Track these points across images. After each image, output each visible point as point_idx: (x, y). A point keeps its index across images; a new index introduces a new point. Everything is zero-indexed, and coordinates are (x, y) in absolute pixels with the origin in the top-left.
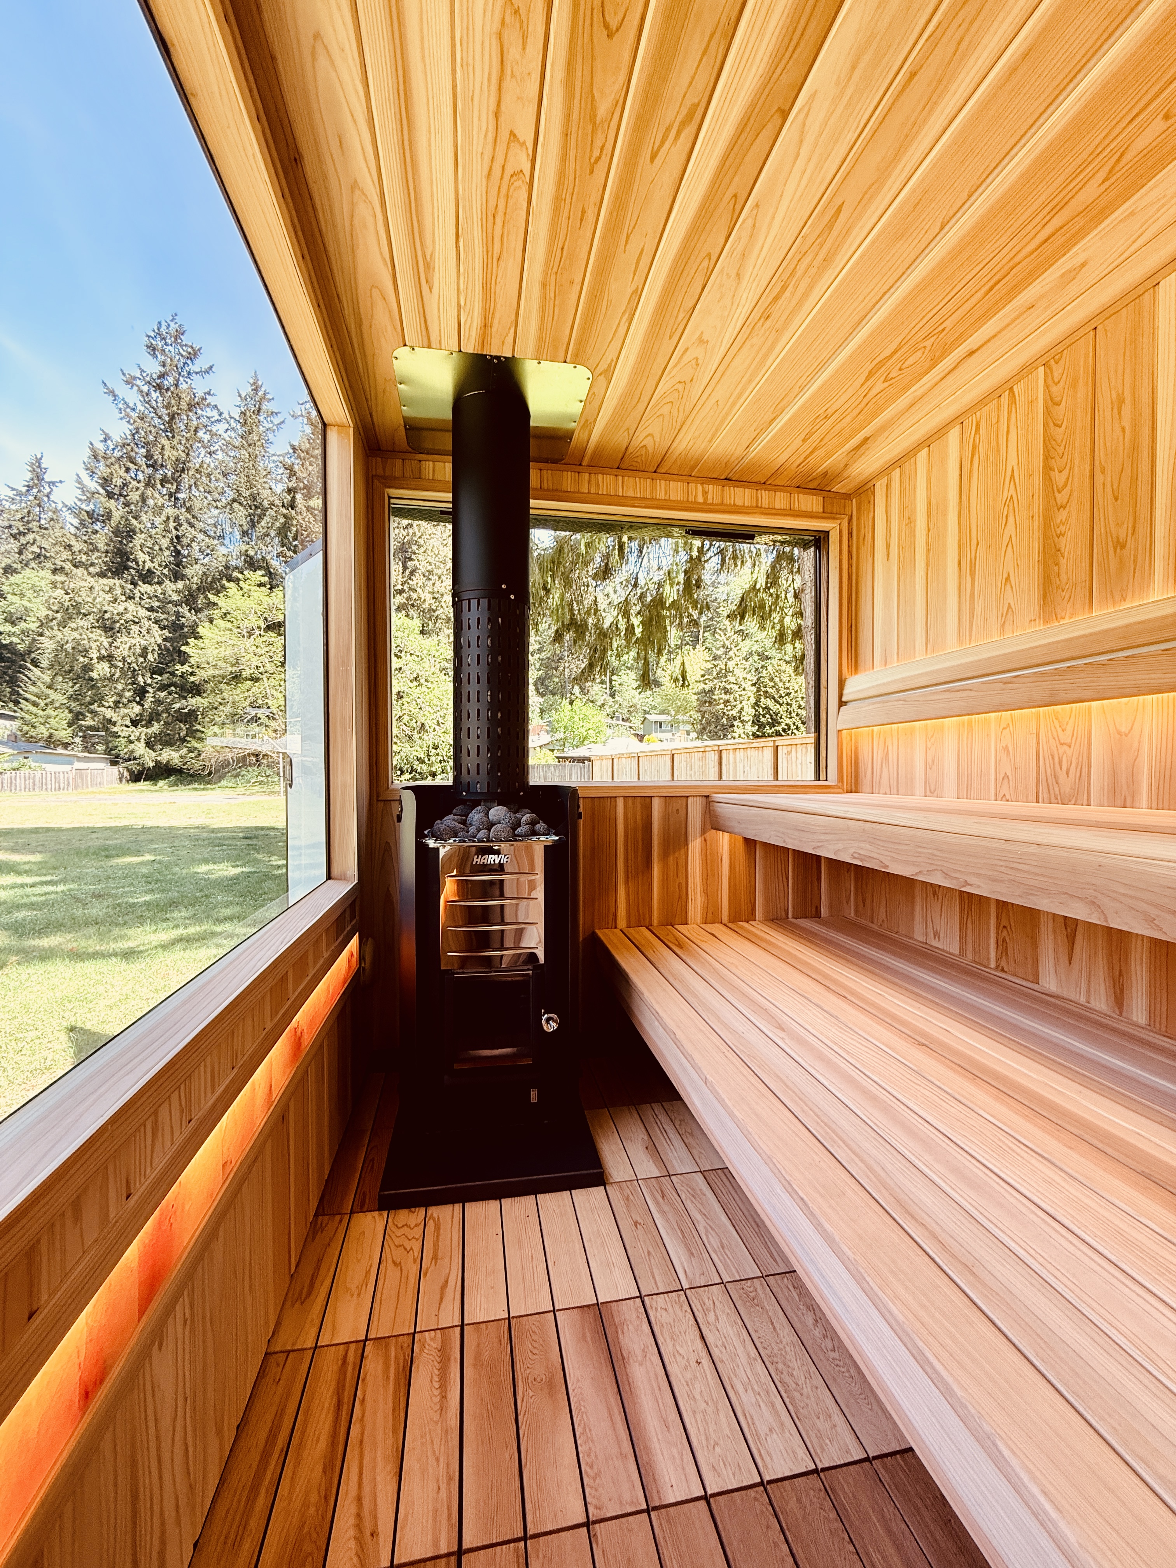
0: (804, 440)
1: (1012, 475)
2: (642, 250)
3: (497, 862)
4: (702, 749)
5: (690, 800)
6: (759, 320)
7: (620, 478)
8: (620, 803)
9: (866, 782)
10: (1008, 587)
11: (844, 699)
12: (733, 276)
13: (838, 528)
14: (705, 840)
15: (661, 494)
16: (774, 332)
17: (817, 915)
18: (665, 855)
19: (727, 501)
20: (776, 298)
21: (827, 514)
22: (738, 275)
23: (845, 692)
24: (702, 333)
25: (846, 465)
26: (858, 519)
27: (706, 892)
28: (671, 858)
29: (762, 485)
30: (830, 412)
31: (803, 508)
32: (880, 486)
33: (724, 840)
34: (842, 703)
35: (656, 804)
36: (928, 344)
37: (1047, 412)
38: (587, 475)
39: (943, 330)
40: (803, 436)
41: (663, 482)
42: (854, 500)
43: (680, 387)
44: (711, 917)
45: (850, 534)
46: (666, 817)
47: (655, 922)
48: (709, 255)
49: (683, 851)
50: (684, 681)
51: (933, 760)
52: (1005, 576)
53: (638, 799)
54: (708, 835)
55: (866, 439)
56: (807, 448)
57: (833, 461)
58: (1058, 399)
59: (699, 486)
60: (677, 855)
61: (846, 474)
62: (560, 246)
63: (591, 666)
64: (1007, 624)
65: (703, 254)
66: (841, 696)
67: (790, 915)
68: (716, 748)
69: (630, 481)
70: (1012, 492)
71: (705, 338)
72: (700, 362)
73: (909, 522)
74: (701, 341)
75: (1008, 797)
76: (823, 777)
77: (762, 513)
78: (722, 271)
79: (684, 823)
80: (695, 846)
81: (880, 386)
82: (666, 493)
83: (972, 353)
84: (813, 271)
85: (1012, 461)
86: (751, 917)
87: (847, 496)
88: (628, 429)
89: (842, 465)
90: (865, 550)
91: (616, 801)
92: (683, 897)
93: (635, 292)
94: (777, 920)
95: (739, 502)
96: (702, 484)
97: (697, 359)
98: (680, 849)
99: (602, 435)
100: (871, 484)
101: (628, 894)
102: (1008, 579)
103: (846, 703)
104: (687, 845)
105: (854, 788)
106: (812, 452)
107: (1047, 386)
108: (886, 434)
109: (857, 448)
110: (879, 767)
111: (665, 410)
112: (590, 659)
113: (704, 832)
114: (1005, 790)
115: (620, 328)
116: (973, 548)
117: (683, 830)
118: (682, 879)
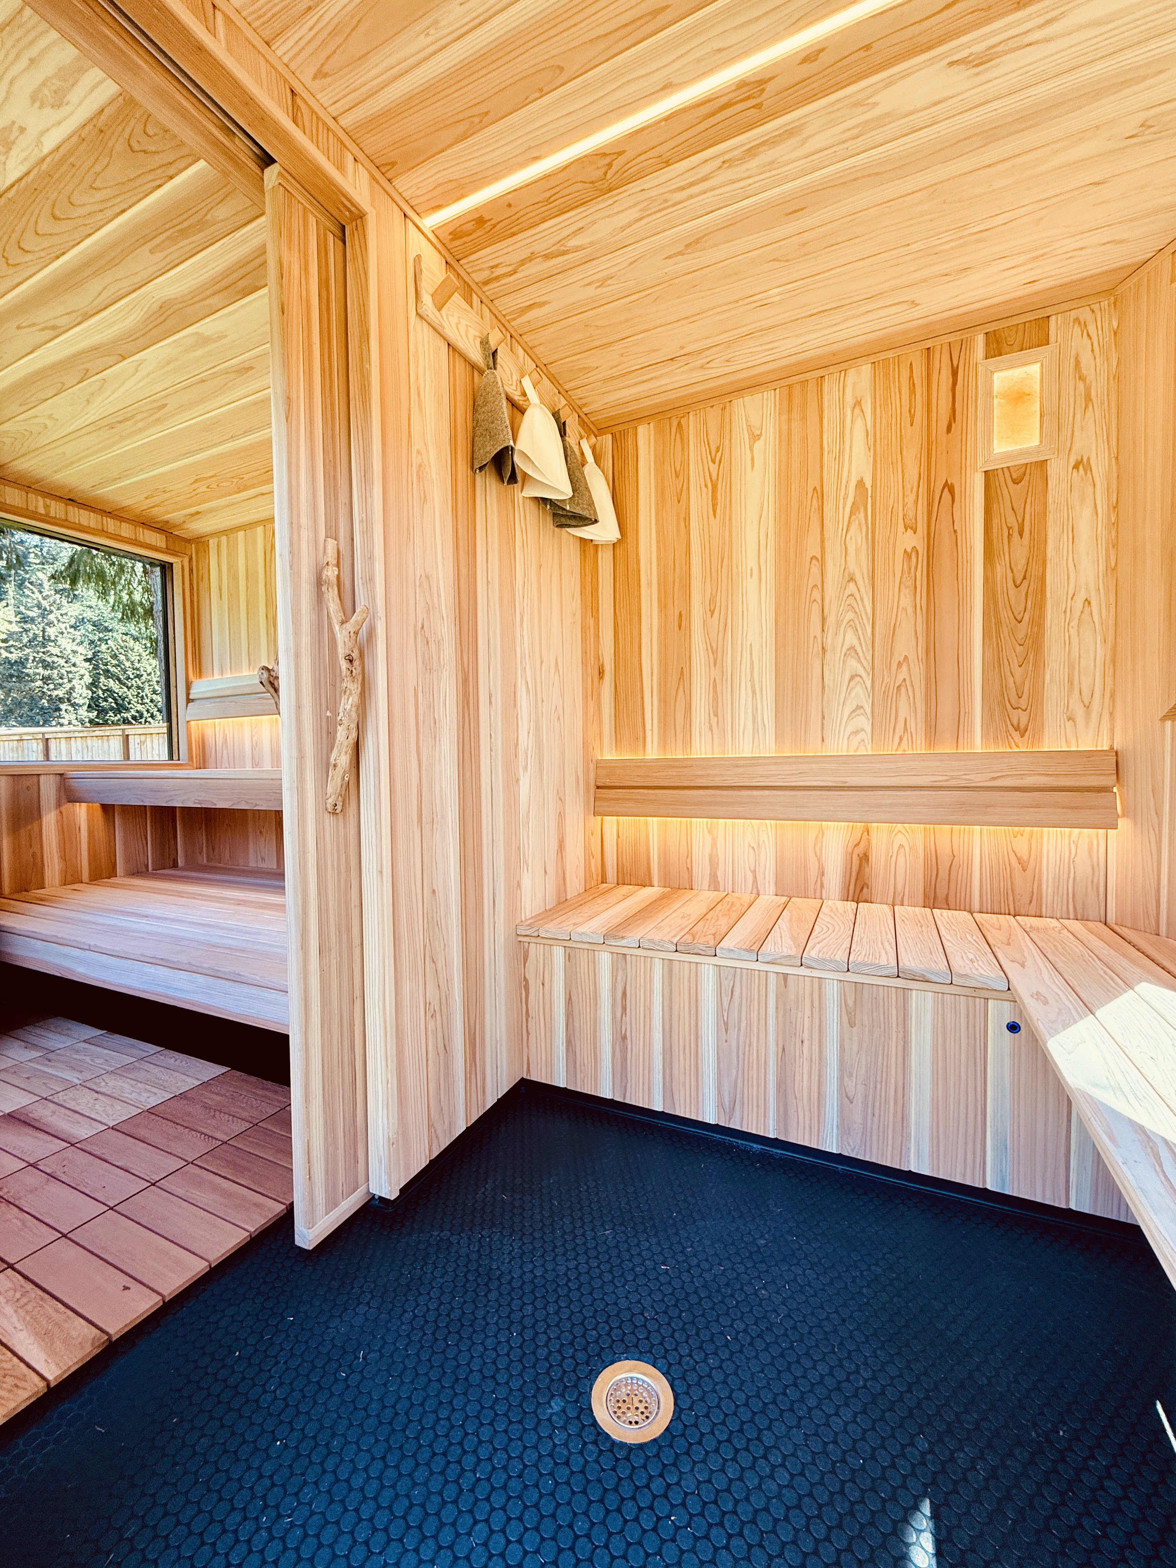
0: (147, 498)
5: (42, 778)
6: (104, 426)
9: (212, 760)
11: (191, 697)
12: (83, 399)
13: (180, 563)
14: (61, 812)
16: (118, 436)
17: (175, 865)
18: (15, 828)
19: (71, 518)
20: (121, 421)
21: (167, 551)
22: (87, 401)
23: (192, 691)
24: (53, 414)
25: (184, 522)
26: (197, 562)
27: (64, 857)
28: (23, 832)
29: (109, 514)
30: (167, 489)
31: (148, 541)
32: (212, 543)
33: (81, 811)
34: (189, 700)
35: (3, 785)
36: (234, 481)
39: (242, 478)
40: (145, 495)
42: (193, 546)
43: (26, 433)
44: (71, 878)
45: (191, 570)
46: (15, 794)
47: (6, 890)
48: (63, 383)
49: (36, 824)
51: (256, 743)
54: (63, 808)
56: (149, 503)
57: (174, 516)
60: (29, 827)
61: (185, 526)
65: (57, 380)
66: (188, 694)
67: (150, 868)
68: (40, 736)
71: (55, 416)
72: (48, 427)
74: (51, 417)
76: (175, 757)
78: (73, 394)
79: (36, 798)
80: (50, 820)
84: (147, 421)
86: (113, 873)
87: (188, 541)
89: (180, 521)
90: (203, 585)
92: (38, 866)
94: (138, 871)
95: (84, 522)
96: (43, 498)
97: (45, 424)
98: (32, 822)
100: (205, 539)
103: (193, 700)
104: (40, 817)
105: (203, 765)
106: (153, 507)
108: (213, 514)
109: (192, 515)
110: (220, 749)
113: (59, 805)
117: (36, 806)
118: (36, 848)
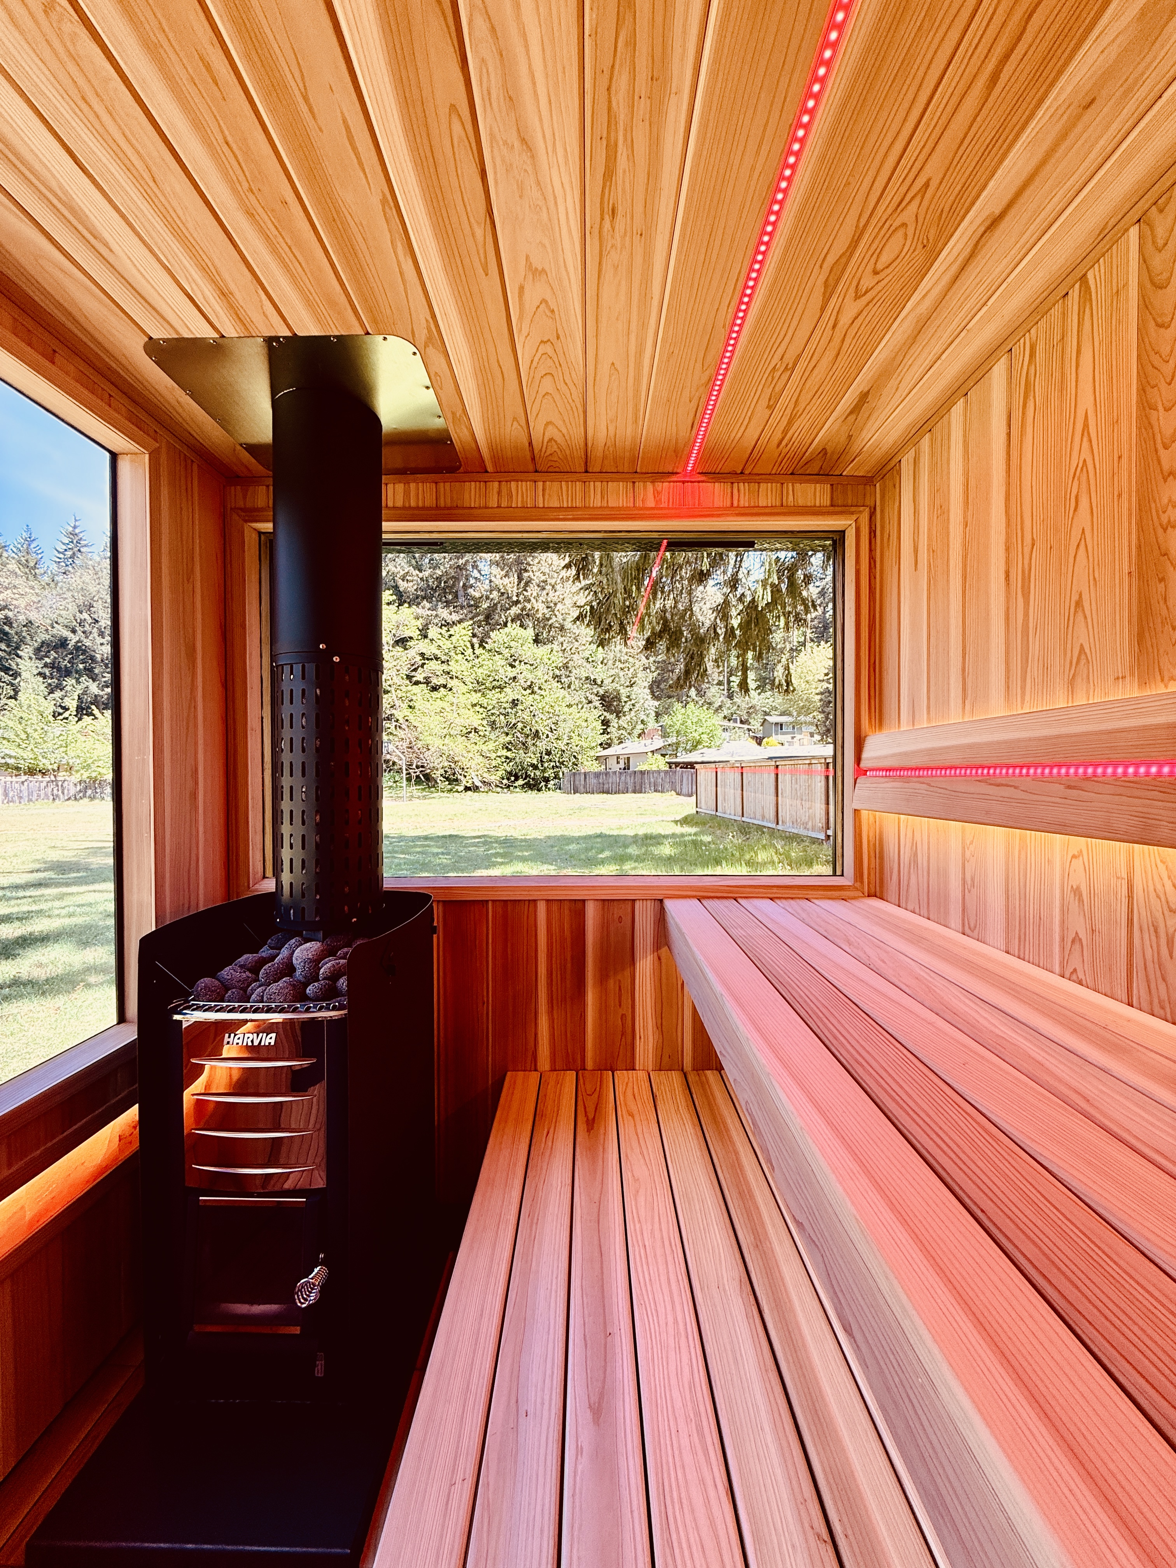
0: (771, 407)
1: (1086, 425)
2: (345, 121)
3: (256, 1043)
4: (808, 762)
5: (637, 904)
6: (602, 219)
7: (540, 484)
8: (542, 908)
9: (892, 888)
10: (1080, 614)
11: (863, 765)
12: (517, 144)
13: (854, 525)
14: (659, 958)
15: (596, 501)
16: (637, 238)
18: (603, 977)
20: (609, 174)
21: (835, 508)
22: (523, 141)
23: (865, 755)
24: (527, 257)
25: (850, 437)
26: (882, 511)
27: (660, 1027)
28: (611, 983)
30: (790, 358)
31: (801, 502)
32: (905, 465)
34: (860, 772)
35: (591, 912)
36: (908, 215)
37: (1145, 305)
38: (496, 484)
39: (927, 185)
40: (764, 402)
41: (598, 484)
42: (878, 485)
43: (548, 349)
44: (669, 1060)
45: (872, 533)
46: (604, 926)
48: (453, 108)
49: (627, 973)
50: (788, 686)
51: (973, 880)
52: (1075, 597)
53: (567, 903)
54: (662, 952)
55: (864, 397)
56: (779, 419)
57: (827, 432)
58: (1161, 279)
59: (649, 486)
60: (619, 977)
61: (855, 450)
62: (221, 140)
63: (687, 673)
64: (1079, 680)
65: (444, 111)
66: (858, 759)
68: (823, 761)
69: (553, 487)
70: (1086, 454)
71: (537, 263)
72: (553, 306)
73: (941, 511)
74: (537, 273)
75: (1081, 975)
76: (839, 870)
77: (738, 515)
78: (492, 136)
79: (629, 933)
80: (646, 965)
81: (851, 309)
82: (602, 497)
83: (994, 223)
84: (642, 107)
85: (1086, 402)
87: (868, 481)
88: (515, 419)
89: (843, 438)
90: (890, 554)
91: (536, 906)
92: (628, 1035)
93: (384, 202)
95: (706, 502)
96: (652, 482)
97: (544, 301)
98: (623, 970)
99: (487, 431)
100: (896, 460)
101: (552, 1027)
102: (1079, 604)
103: (864, 772)
104: (633, 964)
105: (878, 892)
106: (790, 423)
107: (1144, 259)
108: (893, 383)
109: (856, 409)
110: (906, 870)
111: (547, 385)
112: (686, 665)
113: (657, 946)
114: (1075, 962)
115: (403, 266)
116: (1027, 550)
117: (628, 945)
118: (626, 1009)
